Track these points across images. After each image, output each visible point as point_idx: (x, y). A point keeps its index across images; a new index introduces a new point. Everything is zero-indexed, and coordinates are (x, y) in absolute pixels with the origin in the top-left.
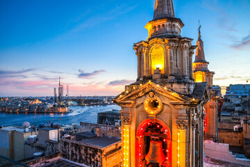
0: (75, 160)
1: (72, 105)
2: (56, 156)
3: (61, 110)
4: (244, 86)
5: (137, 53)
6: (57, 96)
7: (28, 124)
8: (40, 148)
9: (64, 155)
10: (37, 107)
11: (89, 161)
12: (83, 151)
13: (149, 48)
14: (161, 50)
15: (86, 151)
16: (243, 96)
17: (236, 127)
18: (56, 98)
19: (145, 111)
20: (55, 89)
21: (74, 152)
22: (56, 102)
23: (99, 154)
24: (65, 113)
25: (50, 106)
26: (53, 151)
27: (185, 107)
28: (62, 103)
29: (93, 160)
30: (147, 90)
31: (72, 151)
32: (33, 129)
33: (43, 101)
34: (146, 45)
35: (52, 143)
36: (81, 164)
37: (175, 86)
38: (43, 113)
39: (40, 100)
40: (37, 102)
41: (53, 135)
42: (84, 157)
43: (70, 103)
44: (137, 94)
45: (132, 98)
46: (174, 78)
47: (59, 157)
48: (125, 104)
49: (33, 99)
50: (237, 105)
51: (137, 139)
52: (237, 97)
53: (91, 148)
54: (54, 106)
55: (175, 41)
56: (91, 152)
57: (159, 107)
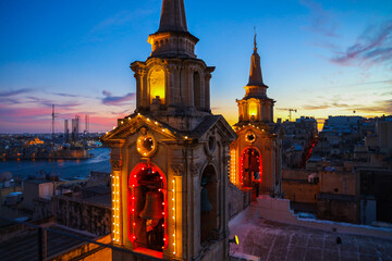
0: (75, 226)
1: (94, 146)
2: (47, 221)
3: (75, 154)
4: (348, 118)
5: (135, 76)
6: (70, 132)
7: (9, 175)
8: (25, 211)
9: (60, 220)
10: (36, 149)
11: (93, 226)
12: (85, 213)
13: (147, 70)
14: (162, 73)
15: (89, 212)
16: (346, 134)
17: (311, 176)
18: (67, 134)
19: (137, 153)
20: (66, 121)
21: (74, 214)
22: (67, 141)
23: (107, 215)
24: (83, 159)
25: (58, 147)
26: (43, 214)
27: (181, 147)
28: (77, 144)
29: (99, 225)
30: (139, 125)
31: (71, 213)
32: (18, 183)
33: (46, 140)
34: (143, 66)
35: (42, 202)
36: (83, 232)
37: (172, 120)
38: (47, 159)
39: (41, 139)
40: (38, 142)
41: (46, 190)
42: (86, 221)
43: (90, 143)
44: (128, 130)
45: (123, 136)
46: (174, 109)
47: (52, 223)
48: (114, 143)
49: (32, 138)
50: (335, 146)
51: (129, 190)
52: (337, 134)
53: (96, 207)
54: (65, 148)
55: (176, 63)
56: (96, 214)
57: (153, 147)
